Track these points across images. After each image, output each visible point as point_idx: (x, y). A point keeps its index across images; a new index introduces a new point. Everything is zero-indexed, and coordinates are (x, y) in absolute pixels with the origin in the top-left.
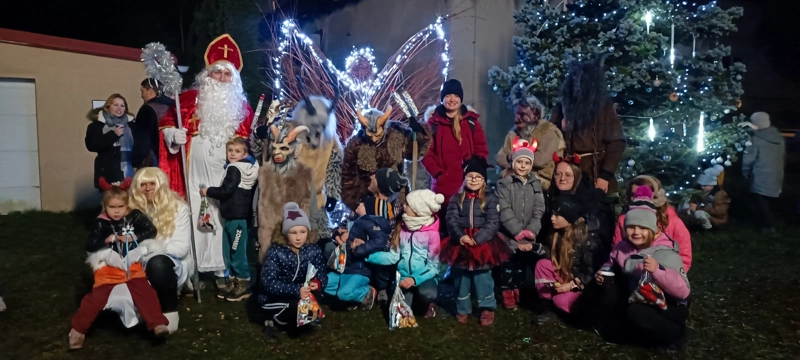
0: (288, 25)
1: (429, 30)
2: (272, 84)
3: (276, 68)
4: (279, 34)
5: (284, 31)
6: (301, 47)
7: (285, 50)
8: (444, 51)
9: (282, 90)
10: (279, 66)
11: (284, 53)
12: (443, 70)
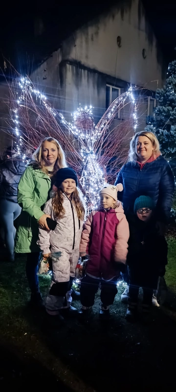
0: (24, 82)
1: (125, 96)
4: (17, 89)
5: (21, 86)
6: (36, 101)
8: (134, 112)
9: (21, 137)
10: (17, 117)
11: (21, 105)
12: (134, 126)
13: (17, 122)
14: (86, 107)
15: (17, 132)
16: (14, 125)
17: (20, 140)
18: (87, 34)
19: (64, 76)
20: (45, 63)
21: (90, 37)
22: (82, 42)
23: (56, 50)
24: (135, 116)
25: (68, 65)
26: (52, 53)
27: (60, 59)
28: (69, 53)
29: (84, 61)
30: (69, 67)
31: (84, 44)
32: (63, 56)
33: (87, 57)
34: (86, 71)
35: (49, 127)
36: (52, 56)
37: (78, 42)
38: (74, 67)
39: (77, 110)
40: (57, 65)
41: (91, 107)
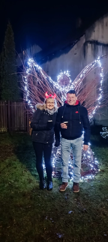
0: (30, 61)
1: (94, 63)
2: (23, 88)
3: (25, 81)
4: (26, 65)
5: (29, 64)
6: (37, 71)
7: (29, 73)
8: (101, 72)
9: (28, 91)
10: (26, 80)
11: (28, 74)
12: (101, 81)
13: (26, 83)
14: (65, 72)
15: (26, 88)
16: (25, 85)
17: (28, 93)
18: (103, 23)
19: (86, 51)
20: (76, 45)
21: (105, 24)
22: (99, 29)
23: (82, 36)
24: (101, 75)
25: (89, 44)
26: (80, 38)
27: (84, 41)
28: (90, 37)
29: (100, 40)
30: (89, 45)
31: (101, 29)
32: (86, 39)
33: (103, 37)
34: (101, 46)
35: (43, 85)
36: (80, 40)
37: (96, 29)
38: (93, 45)
39: (60, 74)
40: (82, 45)
41: (68, 71)
